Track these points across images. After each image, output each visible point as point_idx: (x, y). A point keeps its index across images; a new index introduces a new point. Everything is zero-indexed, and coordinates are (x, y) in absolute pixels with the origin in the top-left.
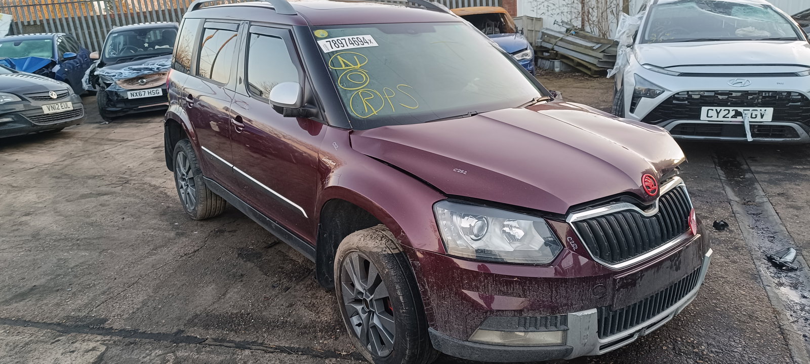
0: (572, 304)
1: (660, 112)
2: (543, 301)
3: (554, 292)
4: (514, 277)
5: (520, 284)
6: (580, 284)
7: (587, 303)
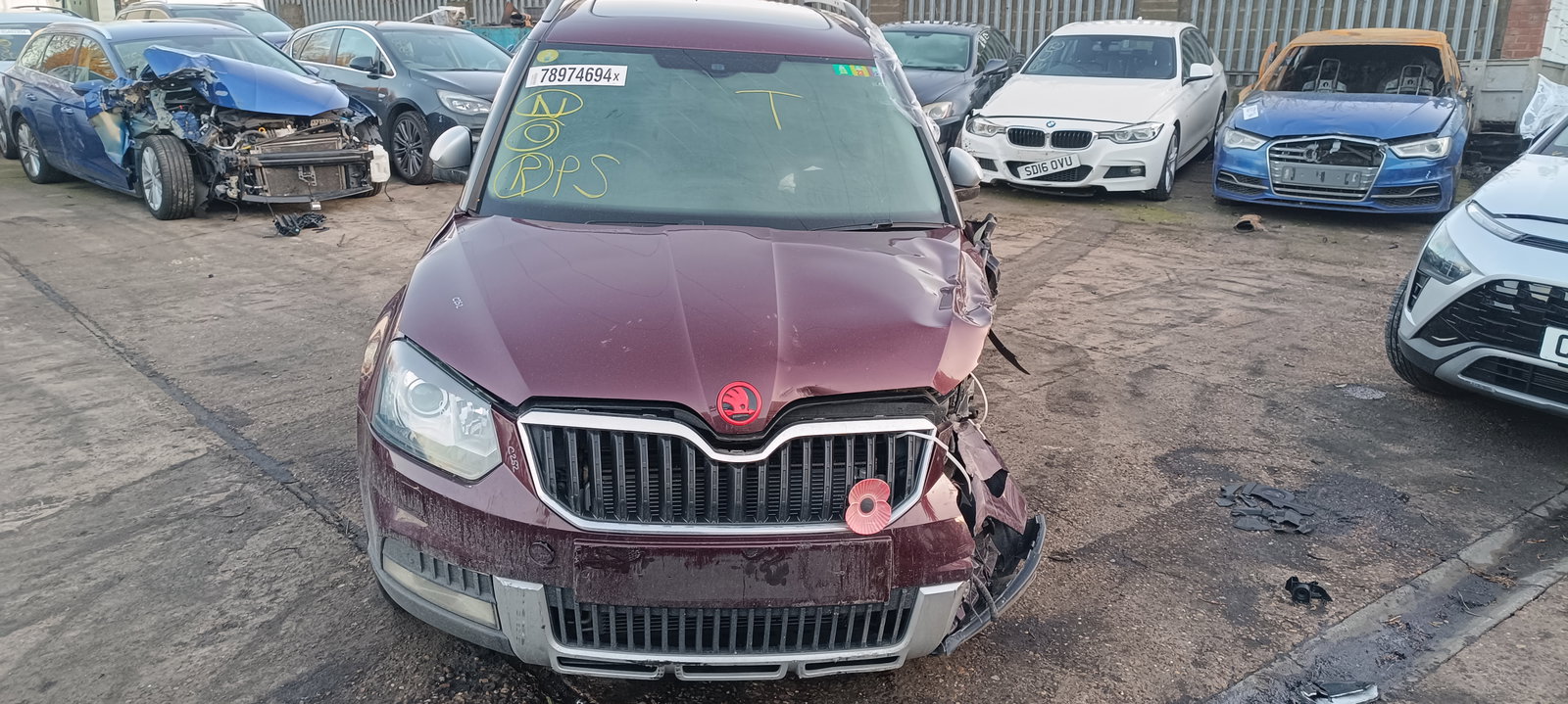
0: (493, 561)
1: (1454, 319)
2: (450, 540)
3: (466, 529)
4: (415, 484)
5: (422, 498)
6: (505, 531)
7: (521, 568)
